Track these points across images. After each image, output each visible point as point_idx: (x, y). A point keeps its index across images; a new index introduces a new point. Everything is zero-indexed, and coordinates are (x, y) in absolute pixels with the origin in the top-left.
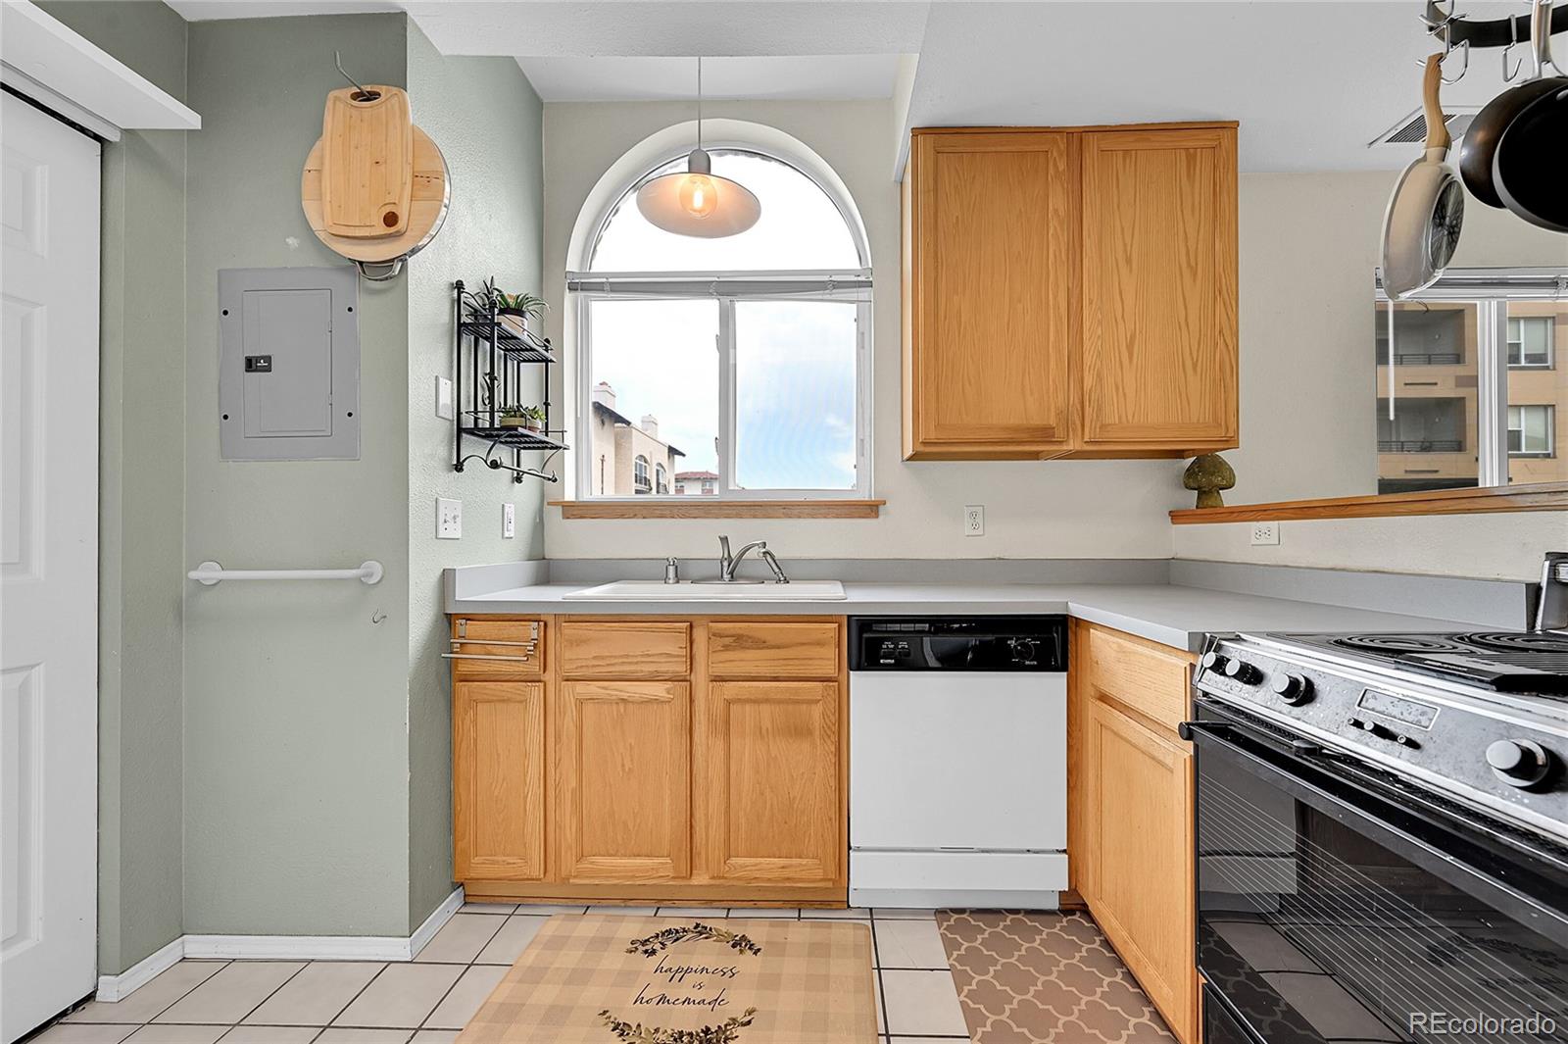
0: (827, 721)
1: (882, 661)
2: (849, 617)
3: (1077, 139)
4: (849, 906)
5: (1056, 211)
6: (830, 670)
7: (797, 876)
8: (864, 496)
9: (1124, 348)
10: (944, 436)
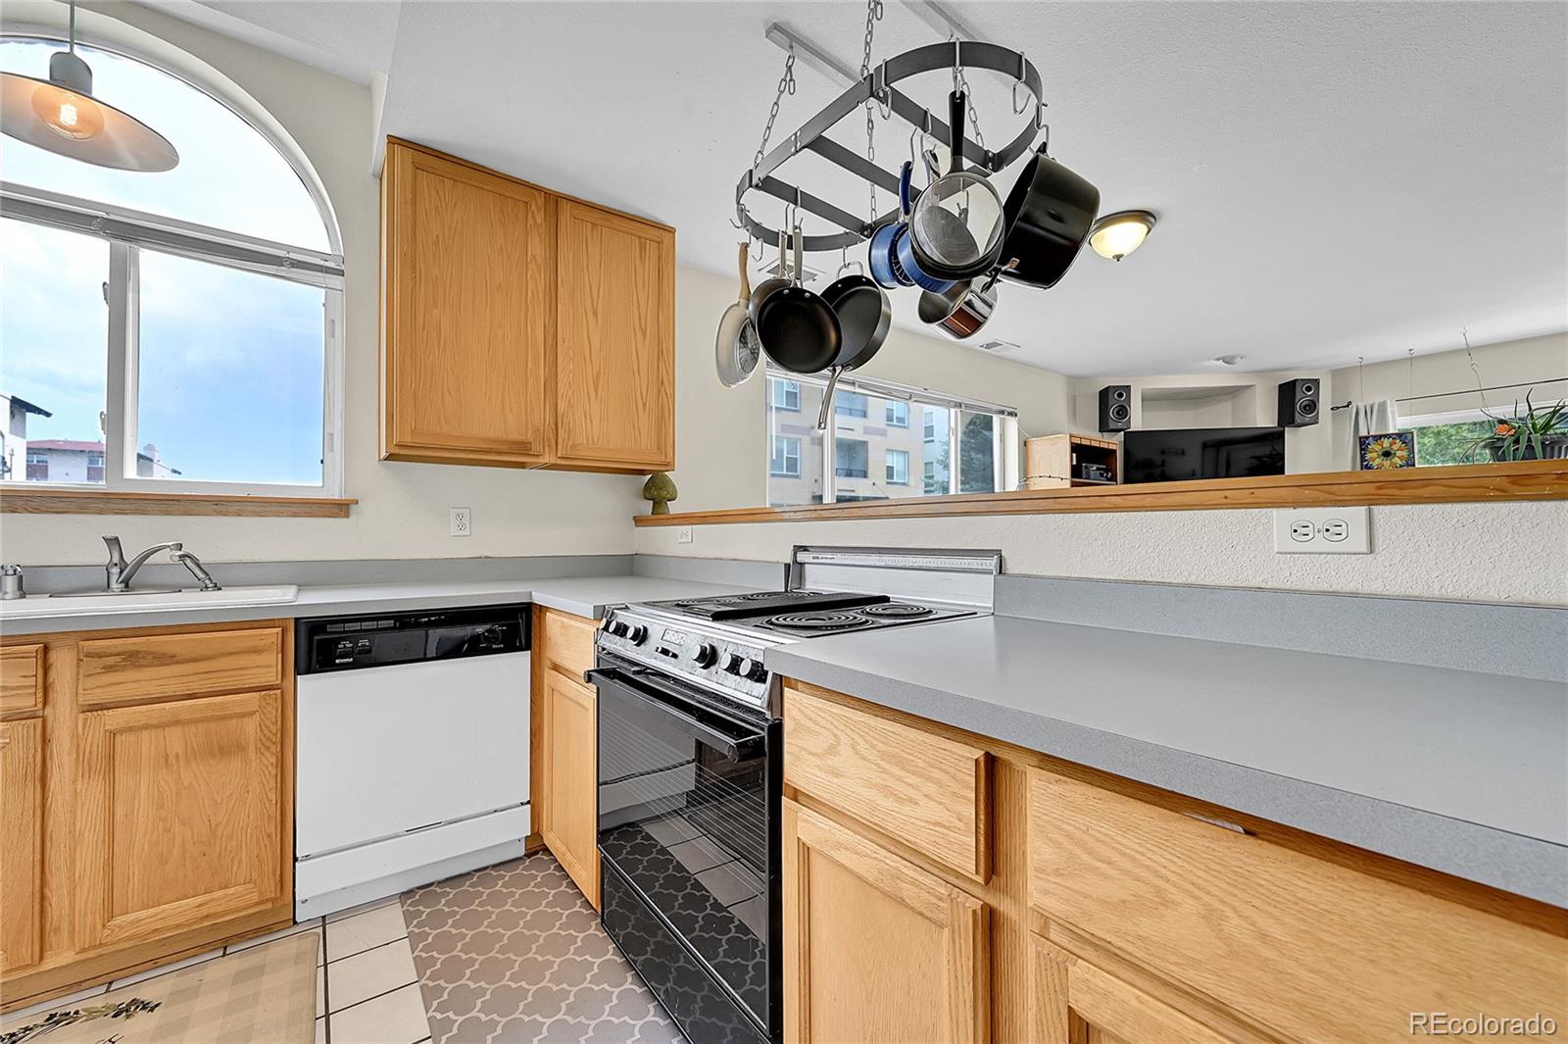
0: (265, 731)
1: (337, 661)
2: (297, 619)
3: (554, 201)
4: (295, 923)
5: (534, 256)
6: (271, 676)
7: (220, 909)
8: (335, 494)
9: (591, 385)
10: (420, 441)
